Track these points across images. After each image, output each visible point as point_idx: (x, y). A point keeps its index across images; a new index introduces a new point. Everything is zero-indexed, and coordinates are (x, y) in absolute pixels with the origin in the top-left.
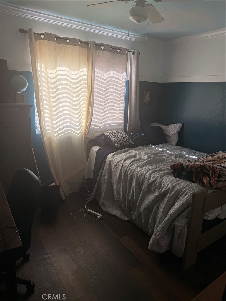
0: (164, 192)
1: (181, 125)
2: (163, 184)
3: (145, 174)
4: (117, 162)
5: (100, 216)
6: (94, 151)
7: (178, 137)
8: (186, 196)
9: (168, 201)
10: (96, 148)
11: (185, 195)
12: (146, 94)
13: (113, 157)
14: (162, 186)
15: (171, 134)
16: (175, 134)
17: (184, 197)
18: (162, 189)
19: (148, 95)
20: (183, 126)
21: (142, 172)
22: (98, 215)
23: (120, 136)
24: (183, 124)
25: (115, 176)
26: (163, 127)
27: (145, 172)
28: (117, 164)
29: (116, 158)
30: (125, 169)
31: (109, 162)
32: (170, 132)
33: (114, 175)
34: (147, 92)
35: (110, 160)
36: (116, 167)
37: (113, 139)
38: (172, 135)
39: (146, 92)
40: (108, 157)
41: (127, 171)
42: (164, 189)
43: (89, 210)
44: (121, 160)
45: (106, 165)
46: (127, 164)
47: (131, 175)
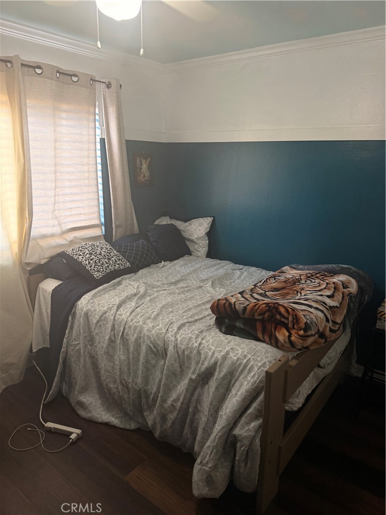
0: (207, 369)
1: (210, 219)
2: (202, 352)
3: (164, 334)
4: (100, 314)
5: (75, 433)
6: (46, 291)
7: (207, 242)
8: (252, 374)
9: (217, 388)
10: (50, 285)
11: (249, 372)
12: (142, 165)
13: (92, 303)
14: (203, 356)
15: (196, 237)
16: (203, 236)
17: (246, 377)
18: (203, 364)
19: (144, 167)
20: (213, 221)
21: (158, 331)
22: (72, 433)
23: (100, 254)
24: (214, 217)
25: (99, 342)
26: (180, 225)
27: (164, 331)
28: (103, 318)
29: (99, 304)
30: (120, 327)
31: (84, 314)
32: (193, 233)
33: (97, 341)
34: (144, 161)
35: (85, 309)
36: (100, 323)
37: (87, 262)
38: (198, 238)
39: (141, 162)
40: (79, 303)
41: (126, 331)
42: (206, 364)
43: (50, 425)
44: (110, 309)
45: (76, 321)
46: (124, 316)
47: (136, 339)
